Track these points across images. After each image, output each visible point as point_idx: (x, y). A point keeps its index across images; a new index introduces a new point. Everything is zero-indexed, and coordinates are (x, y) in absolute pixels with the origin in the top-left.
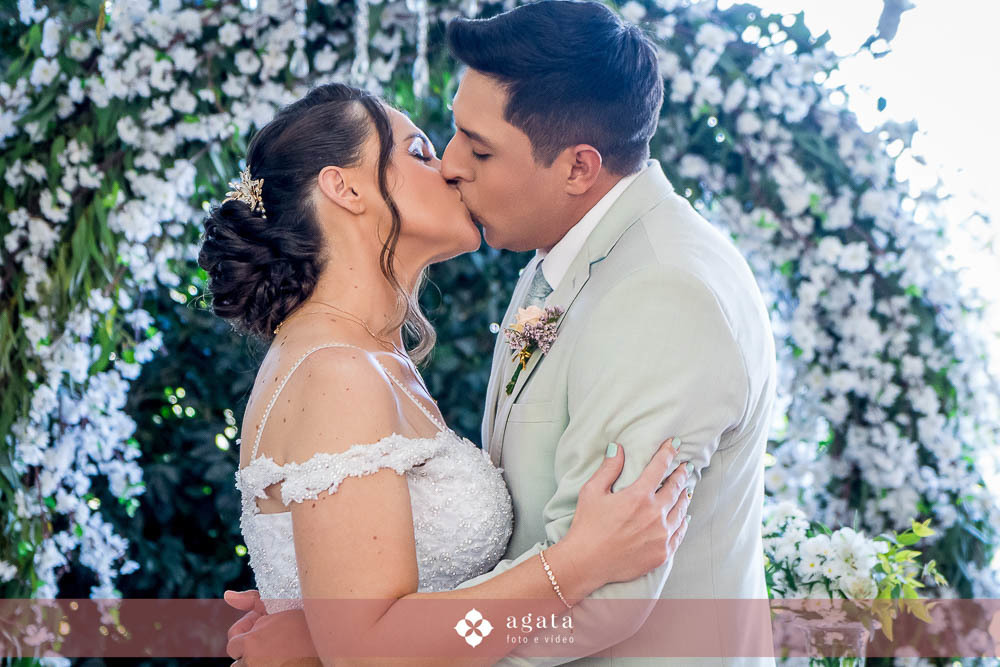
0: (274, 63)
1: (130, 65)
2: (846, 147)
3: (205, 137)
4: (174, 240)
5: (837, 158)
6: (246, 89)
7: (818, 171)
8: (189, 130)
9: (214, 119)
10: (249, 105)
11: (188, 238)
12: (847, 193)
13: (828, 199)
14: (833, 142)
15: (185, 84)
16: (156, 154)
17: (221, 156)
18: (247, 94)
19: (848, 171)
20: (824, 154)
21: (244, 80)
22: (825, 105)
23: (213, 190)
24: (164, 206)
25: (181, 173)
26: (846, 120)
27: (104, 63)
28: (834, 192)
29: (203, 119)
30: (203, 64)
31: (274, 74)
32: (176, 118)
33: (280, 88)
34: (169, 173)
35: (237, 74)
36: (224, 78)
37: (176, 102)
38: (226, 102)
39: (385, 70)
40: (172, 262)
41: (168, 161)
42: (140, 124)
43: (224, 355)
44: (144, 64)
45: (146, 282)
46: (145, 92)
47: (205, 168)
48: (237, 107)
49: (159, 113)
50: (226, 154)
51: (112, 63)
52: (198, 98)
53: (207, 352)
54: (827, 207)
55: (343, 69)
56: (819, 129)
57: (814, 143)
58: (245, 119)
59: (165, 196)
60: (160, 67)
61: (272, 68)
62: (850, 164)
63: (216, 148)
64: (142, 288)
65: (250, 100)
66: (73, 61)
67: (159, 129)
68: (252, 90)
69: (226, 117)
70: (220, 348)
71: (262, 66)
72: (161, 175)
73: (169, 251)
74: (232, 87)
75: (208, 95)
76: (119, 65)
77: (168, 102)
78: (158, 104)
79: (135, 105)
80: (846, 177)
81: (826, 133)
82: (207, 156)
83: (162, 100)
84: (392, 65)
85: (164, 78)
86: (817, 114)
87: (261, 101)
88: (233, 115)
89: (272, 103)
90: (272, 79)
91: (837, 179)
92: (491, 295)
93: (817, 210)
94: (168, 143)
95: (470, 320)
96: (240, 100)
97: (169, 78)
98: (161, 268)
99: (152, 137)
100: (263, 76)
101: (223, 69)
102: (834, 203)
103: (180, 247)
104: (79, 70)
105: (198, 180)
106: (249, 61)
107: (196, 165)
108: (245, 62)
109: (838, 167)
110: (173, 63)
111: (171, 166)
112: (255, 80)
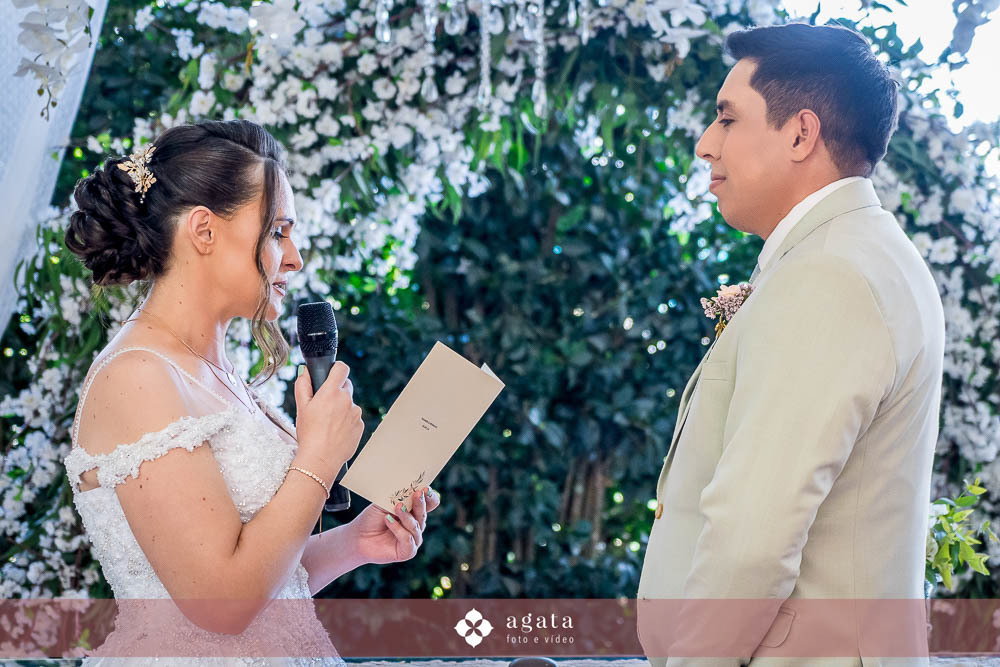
0: (408, 89)
1: (279, 95)
2: (936, 148)
3: (347, 158)
4: (323, 252)
5: (928, 159)
6: (383, 113)
7: (910, 172)
8: (333, 152)
9: (355, 141)
10: (387, 127)
11: (336, 250)
12: (937, 191)
13: (921, 198)
14: (923, 145)
15: (329, 110)
16: (304, 174)
17: (363, 175)
18: (385, 118)
19: (939, 171)
20: (915, 156)
21: (382, 105)
22: (916, 111)
23: (356, 206)
24: (312, 222)
25: (327, 191)
26: (935, 124)
27: (255, 94)
28: (925, 191)
29: (346, 142)
30: (344, 92)
31: (409, 98)
32: (321, 142)
33: (415, 111)
34: (316, 192)
35: (376, 100)
36: (364, 104)
37: (321, 127)
38: (366, 125)
39: (508, 92)
40: (322, 272)
41: (315, 180)
42: (290, 148)
43: (375, 356)
44: (291, 93)
45: (299, 291)
46: (292, 120)
47: (349, 185)
48: (376, 130)
49: (306, 137)
50: (368, 174)
51: (262, 94)
52: (340, 123)
53: (360, 354)
54: (919, 205)
55: (471, 92)
56: (911, 133)
57: (905, 146)
58: (385, 141)
59: (313, 213)
60: (305, 96)
61: (406, 94)
62: (939, 164)
63: (358, 167)
64: (296, 297)
65: (388, 123)
66: (227, 92)
67: (306, 152)
68: (389, 114)
69: (366, 139)
70: (371, 350)
71: (397, 92)
72: (309, 193)
73: (318, 262)
74: (371, 112)
75: (349, 120)
76: (269, 95)
77: (313, 127)
78: (305, 129)
79: (285, 131)
80: (937, 176)
81: (917, 137)
82: (351, 175)
83: (308, 125)
84: (515, 88)
85: (309, 106)
86: (908, 119)
87: (397, 124)
88: (372, 138)
89: (407, 125)
90: (407, 103)
91: (928, 179)
92: (621, 294)
93: (909, 208)
94: (314, 164)
95: (601, 318)
96: (378, 123)
97: (314, 106)
98: (312, 278)
99: (300, 159)
100: (399, 101)
101: (361, 96)
102: (926, 201)
103: (329, 258)
104: (233, 101)
105: (343, 197)
106: (386, 87)
107: (340, 184)
108: (382, 89)
109: (929, 168)
110: (317, 91)
111: (318, 185)
112: (392, 105)
